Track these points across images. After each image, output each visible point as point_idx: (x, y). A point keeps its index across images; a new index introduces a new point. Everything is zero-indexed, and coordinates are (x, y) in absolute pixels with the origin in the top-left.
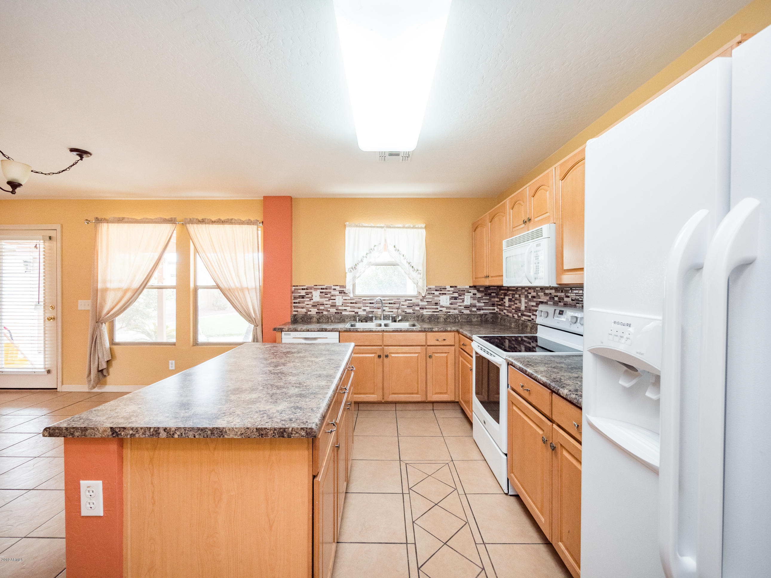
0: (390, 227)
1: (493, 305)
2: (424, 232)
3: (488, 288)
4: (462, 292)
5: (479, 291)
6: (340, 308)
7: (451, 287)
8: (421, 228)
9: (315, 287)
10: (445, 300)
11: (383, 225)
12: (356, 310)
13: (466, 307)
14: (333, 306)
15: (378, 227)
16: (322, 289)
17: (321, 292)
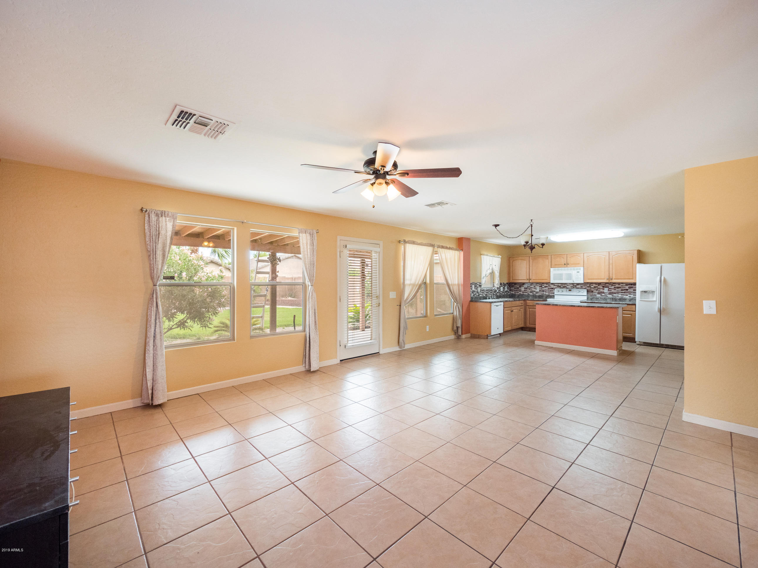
0: (494, 257)
1: (511, 291)
2: (500, 259)
3: (510, 283)
4: (505, 285)
5: (508, 285)
6: (479, 293)
7: (503, 283)
8: (499, 257)
9: (473, 283)
10: (502, 288)
11: (492, 255)
12: (483, 294)
13: (506, 292)
14: (478, 292)
15: (490, 256)
16: (475, 284)
17: (475, 286)
